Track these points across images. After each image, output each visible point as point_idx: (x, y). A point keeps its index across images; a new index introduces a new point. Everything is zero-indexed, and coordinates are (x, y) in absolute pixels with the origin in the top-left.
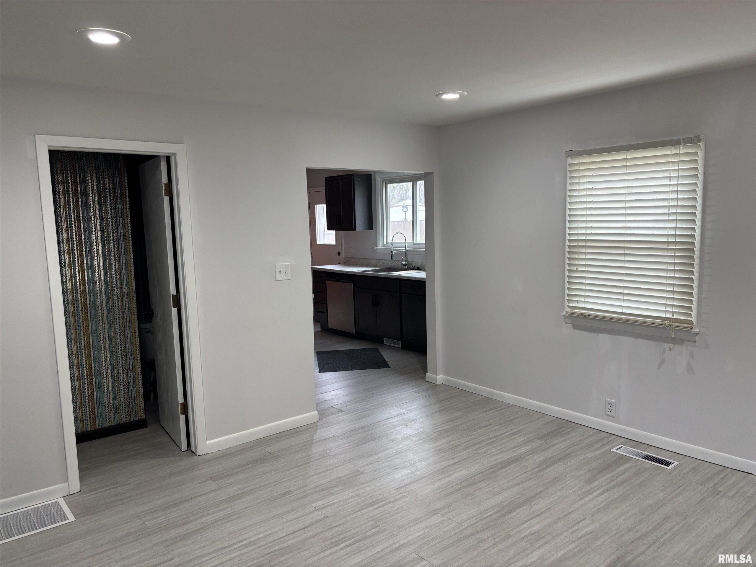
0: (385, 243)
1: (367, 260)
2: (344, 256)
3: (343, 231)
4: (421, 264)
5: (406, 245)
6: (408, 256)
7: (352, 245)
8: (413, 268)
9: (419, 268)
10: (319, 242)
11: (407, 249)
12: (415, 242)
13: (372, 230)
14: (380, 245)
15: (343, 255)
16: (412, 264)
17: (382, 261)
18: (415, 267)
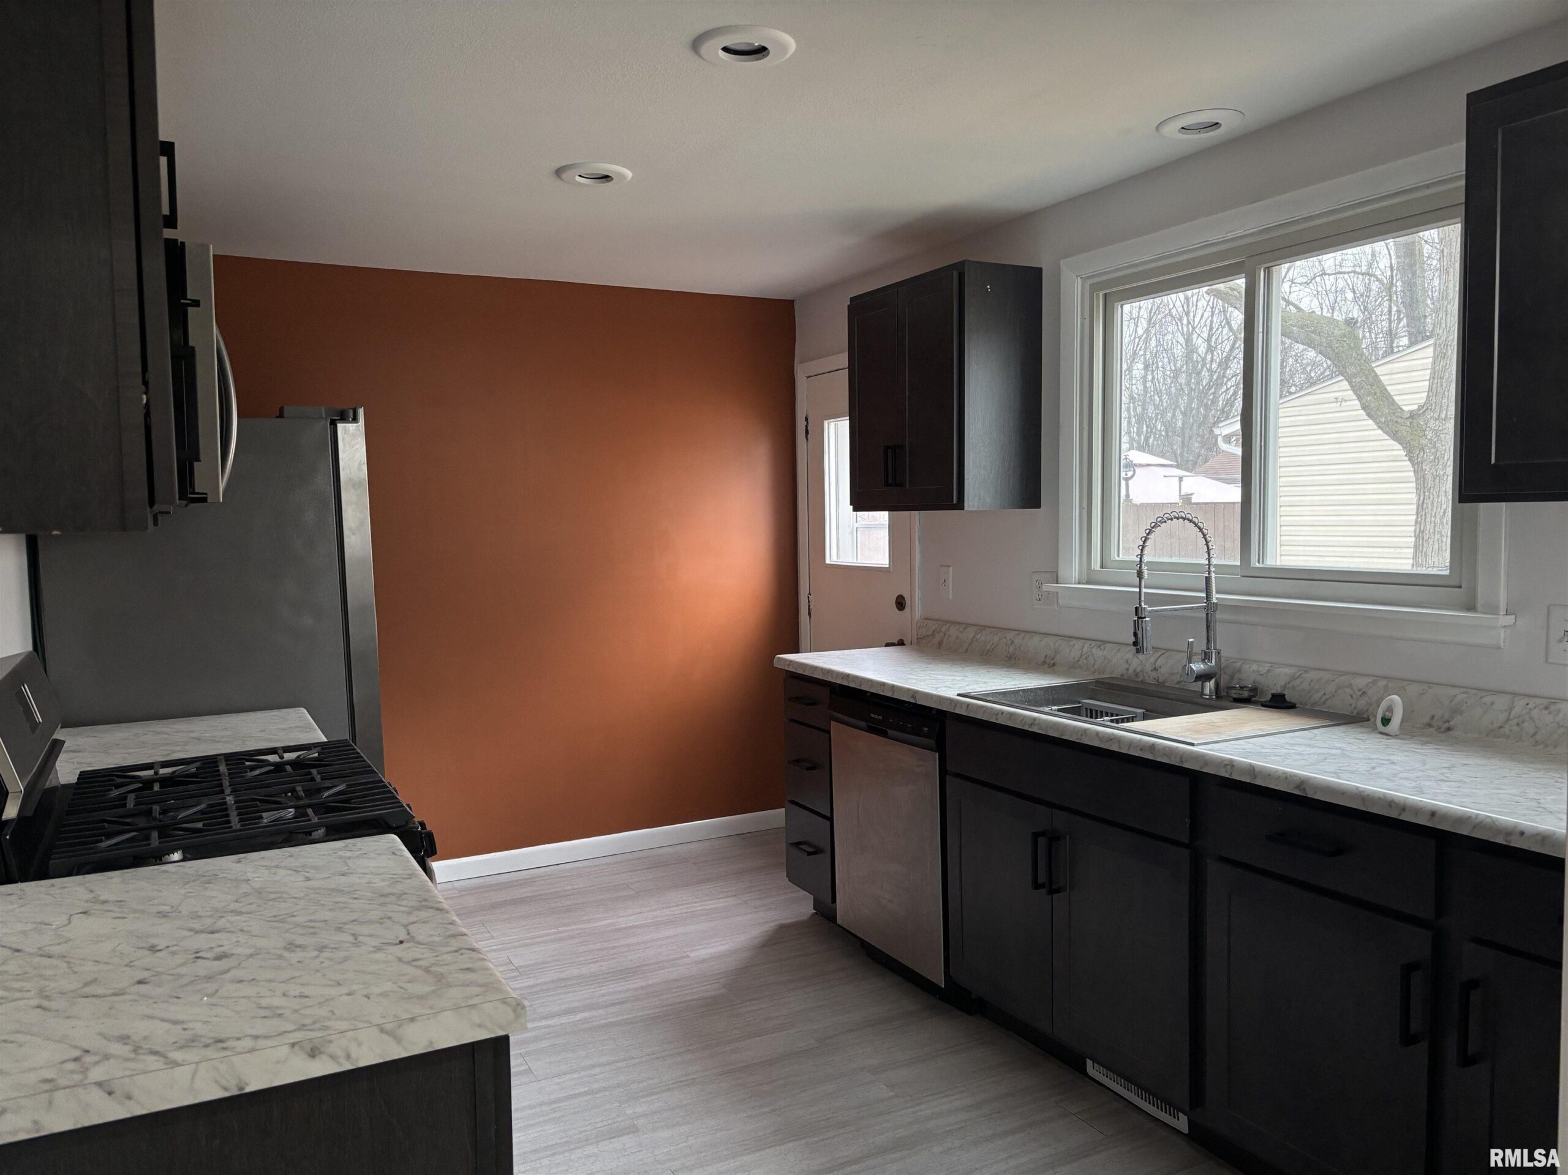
0: (1096, 565)
1: (1010, 635)
2: (918, 612)
3: (917, 513)
4: (1293, 678)
5: (1208, 580)
6: (1220, 630)
7: (951, 568)
8: (1246, 694)
9: (1283, 696)
10: (834, 558)
11: (1215, 597)
12: (1254, 563)
13: (1039, 506)
14: (1072, 571)
15: (917, 608)
16: (1239, 671)
17: (1078, 644)
18: (1254, 690)
